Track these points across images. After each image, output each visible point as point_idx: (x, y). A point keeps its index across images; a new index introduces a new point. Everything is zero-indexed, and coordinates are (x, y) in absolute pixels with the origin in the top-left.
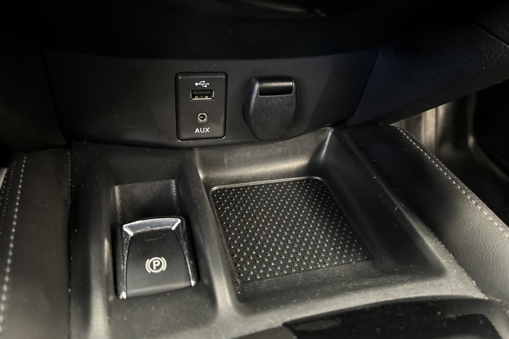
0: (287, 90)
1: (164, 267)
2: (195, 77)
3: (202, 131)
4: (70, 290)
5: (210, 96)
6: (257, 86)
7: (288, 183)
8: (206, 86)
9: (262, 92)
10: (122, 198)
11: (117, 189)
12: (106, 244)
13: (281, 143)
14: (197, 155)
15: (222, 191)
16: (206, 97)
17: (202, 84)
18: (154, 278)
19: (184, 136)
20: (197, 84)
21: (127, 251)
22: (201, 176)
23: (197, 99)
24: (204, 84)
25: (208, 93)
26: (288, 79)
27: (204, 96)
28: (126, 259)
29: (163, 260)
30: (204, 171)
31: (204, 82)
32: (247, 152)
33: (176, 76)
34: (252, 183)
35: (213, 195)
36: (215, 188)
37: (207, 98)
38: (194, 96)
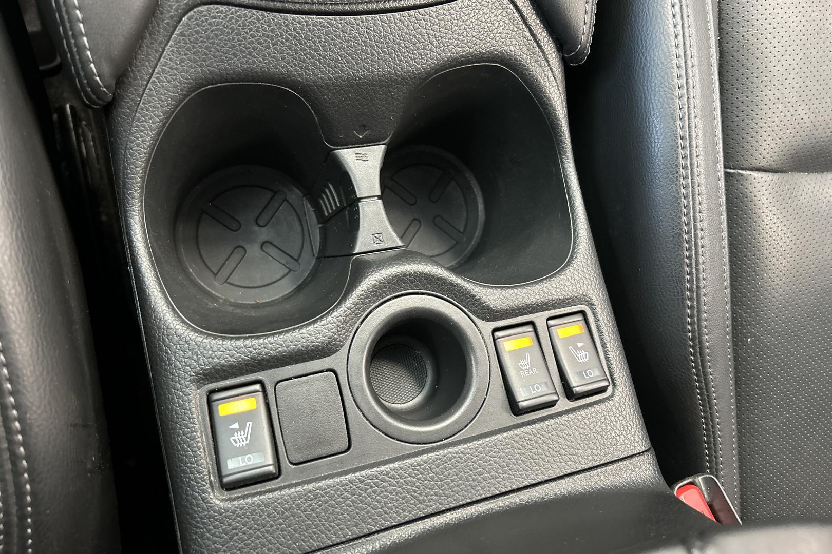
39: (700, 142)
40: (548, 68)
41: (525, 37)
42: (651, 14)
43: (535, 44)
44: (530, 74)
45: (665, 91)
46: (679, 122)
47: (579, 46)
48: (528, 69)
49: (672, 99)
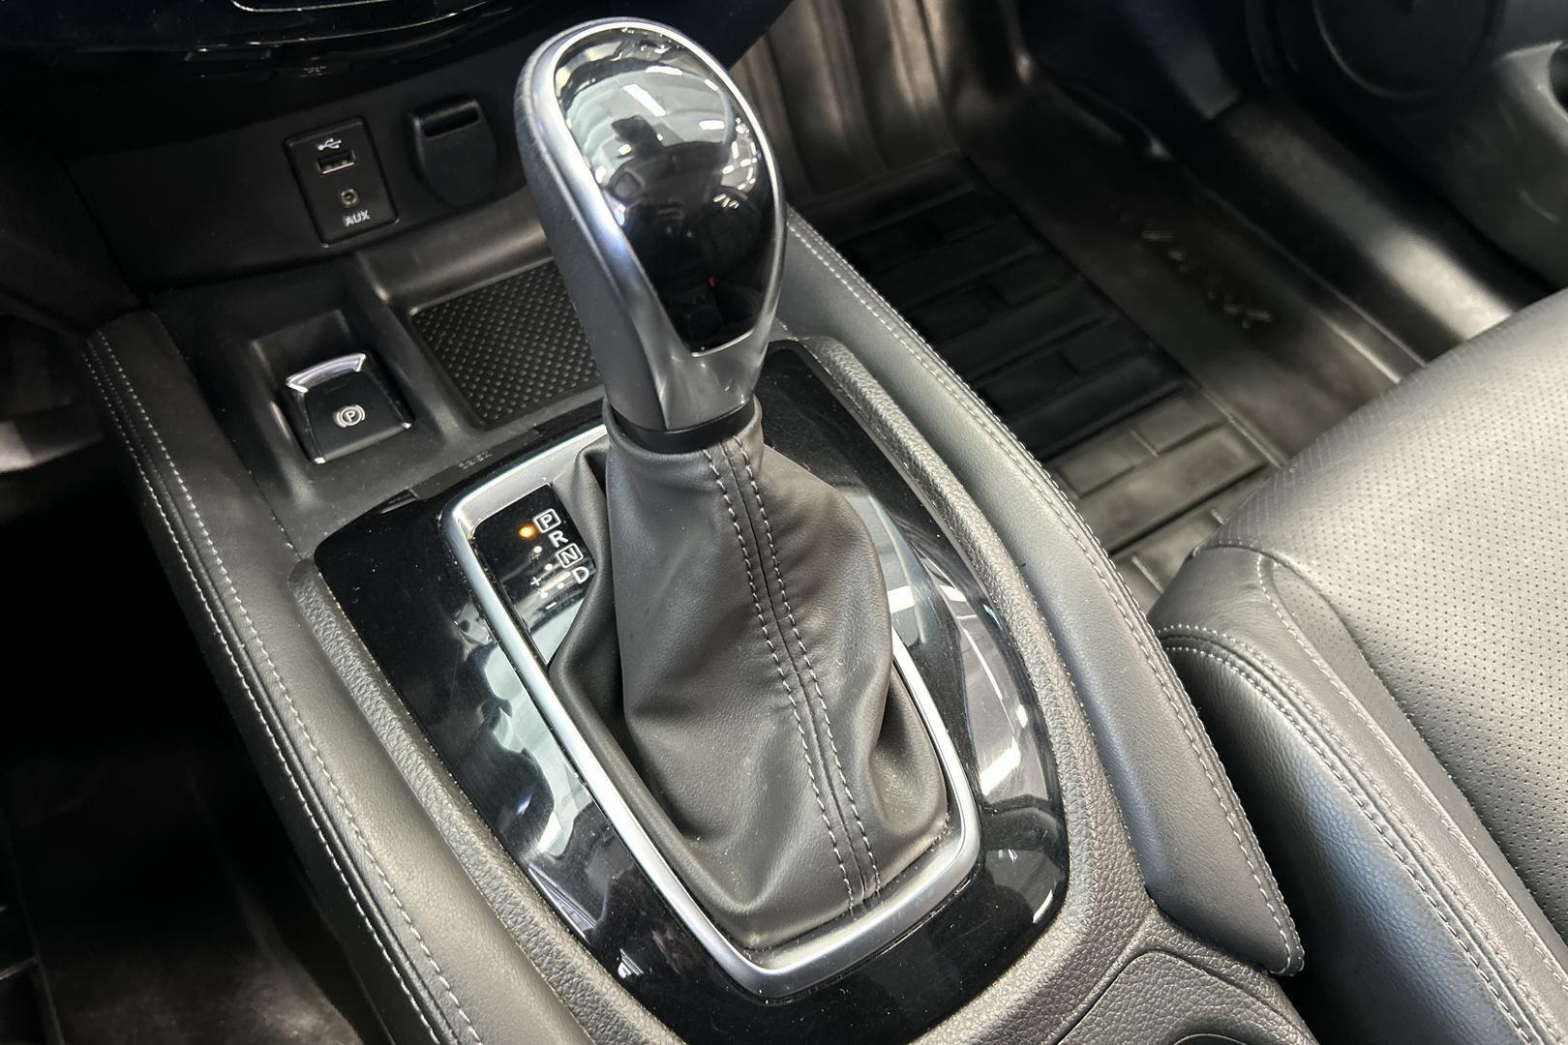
0: (470, 117)
1: (362, 415)
2: (314, 137)
3: (357, 218)
4: (250, 472)
5: (349, 159)
6: (417, 123)
7: (538, 269)
8: (337, 146)
9: (430, 131)
10: (269, 357)
11: (256, 345)
12: (275, 409)
13: (504, 202)
14: (365, 263)
15: (427, 311)
16: (344, 162)
17: (329, 146)
18: (352, 433)
19: (330, 234)
20: (321, 148)
21: (305, 412)
22: (383, 294)
23: (329, 170)
24: (333, 144)
25: (346, 154)
26: (465, 97)
27: (338, 162)
28: (308, 420)
29: (359, 409)
30: (386, 286)
31: (332, 140)
32: (450, 234)
33: (284, 143)
34: (477, 286)
35: (414, 323)
36: (414, 311)
37: (345, 165)
38: (323, 167)
39: (1549, 1015)
40: (1259, 1003)
41: (1205, 983)
42: (1357, 856)
43: (1224, 983)
44: (1237, 1027)
45: (1448, 965)
46: (1500, 1003)
47: (1289, 959)
48: (1232, 1023)
49: (1468, 972)
